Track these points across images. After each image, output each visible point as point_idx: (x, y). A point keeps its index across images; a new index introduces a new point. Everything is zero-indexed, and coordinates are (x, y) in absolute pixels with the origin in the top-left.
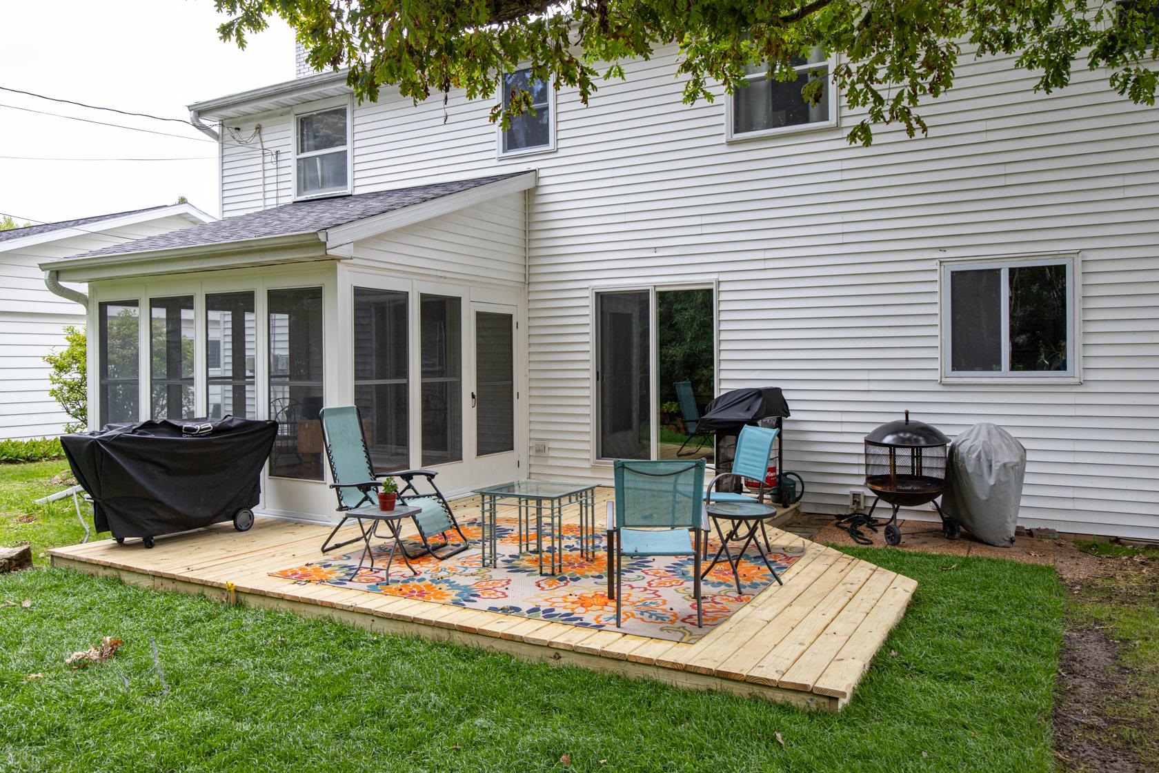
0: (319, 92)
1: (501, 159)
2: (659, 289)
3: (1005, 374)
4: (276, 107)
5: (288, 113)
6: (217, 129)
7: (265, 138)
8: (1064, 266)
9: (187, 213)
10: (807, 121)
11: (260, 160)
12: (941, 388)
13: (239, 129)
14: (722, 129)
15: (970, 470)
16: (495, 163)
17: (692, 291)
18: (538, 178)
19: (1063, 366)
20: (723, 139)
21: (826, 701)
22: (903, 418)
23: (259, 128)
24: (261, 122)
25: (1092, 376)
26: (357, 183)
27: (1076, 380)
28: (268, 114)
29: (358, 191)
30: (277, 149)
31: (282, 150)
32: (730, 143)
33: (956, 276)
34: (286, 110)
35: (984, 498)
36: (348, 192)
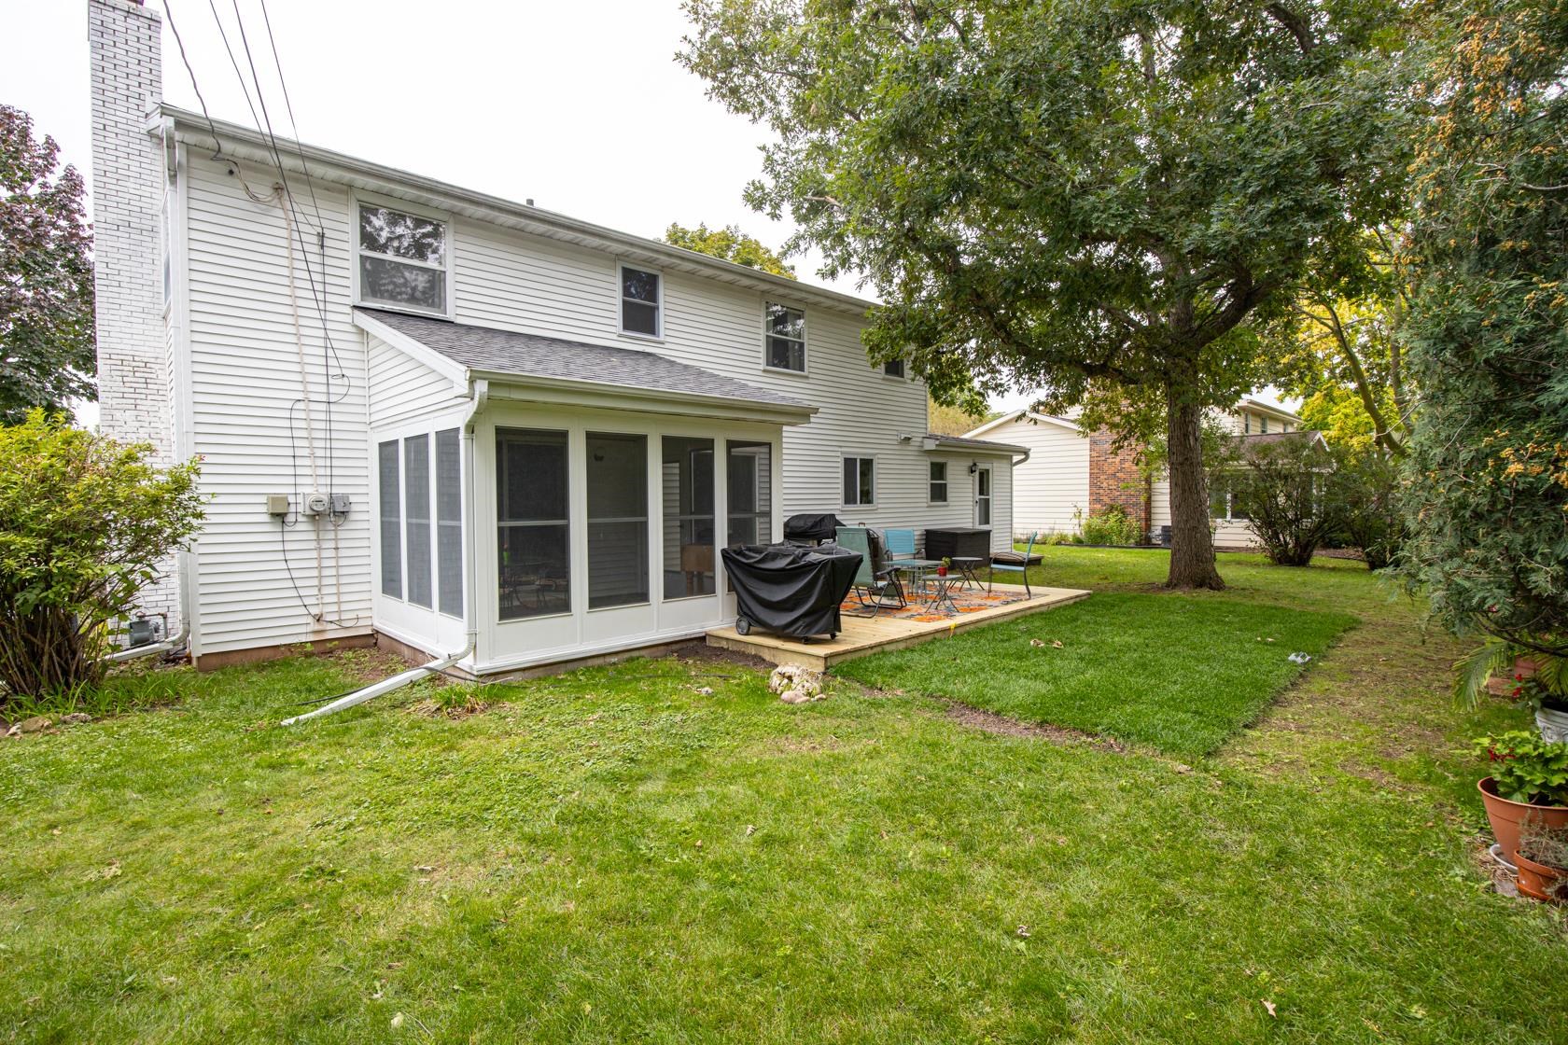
1: (620, 336)
3: (859, 506)
7: (293, 206)
8: (873, 460)
11: (284, 233)
13: (231, 172)
14: (760, 361)
16: (615, 337)
23: (280, 189)
24: (281, 182)
26: (459, 311)
27: (876, 507)
29: (459, 320)
30: (322, 230)
31: (328, 233)
32: (765, 371)
33: (845, 460)
34: (337, 188)
36: (449, 316)
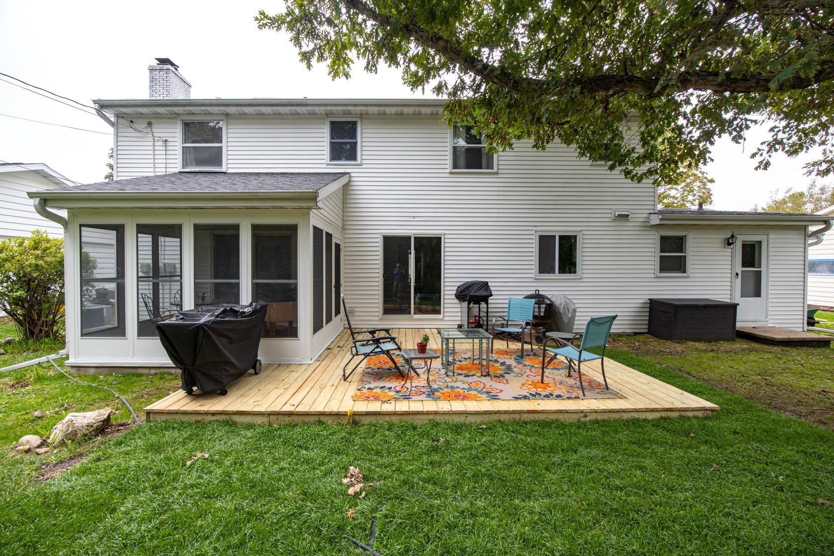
0: (206, 110)
1: (328, 165)
2: (415, 236)
3: (557, 275)
4: (167, 113)
5: (176, 118)
6: (112, 119)
7: (154, 130)
8: (576, 236)
9: (42, 170)
10: (481, 168)
11: (151, 144)
12: (534, 281)
13: (132, 122)
14: (447, 166)
15: (561, 312)
16: (324, 166)
17: (431, 237)
18: (350, 177)
19: (575, 272)
20: (448, 171)
21: (710, 412)
22: (534, 293)
23: (150, 124)
24: (152, 121)
25: (584, 276)
26: (229, 166)
27: (580, 277)
28: (159, 117)
29: (230, 171)
30: (166, 138)
31: (169, 139)
32: (451, 173)
33: (541, 237)
34: (173, 117)
35: (566, 322)
36: (224, 169)
